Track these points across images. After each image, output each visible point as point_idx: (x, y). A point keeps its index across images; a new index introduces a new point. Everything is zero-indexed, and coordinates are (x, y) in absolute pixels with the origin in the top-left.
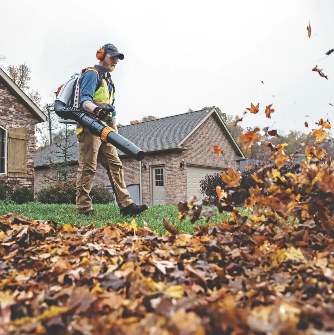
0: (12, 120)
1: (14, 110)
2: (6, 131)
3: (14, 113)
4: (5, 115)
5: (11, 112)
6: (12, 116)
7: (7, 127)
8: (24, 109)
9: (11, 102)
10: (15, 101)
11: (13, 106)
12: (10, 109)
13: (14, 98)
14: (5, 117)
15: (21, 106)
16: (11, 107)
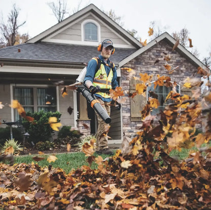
0: (183, 77)
1: (185, 69)
2: (179, 86)
3: (184, 71)
4: (178, 74)
5: (182, 71)
6: (183, 74)
7: (180, 83)
8: (192, 67)
9: (182, 63)
10: (185, 61)
11: (184, 66)
12: (182, 69)
13: (184, 59)
14: (178, 76)
15: (189, 64)
16: (181, 66)
